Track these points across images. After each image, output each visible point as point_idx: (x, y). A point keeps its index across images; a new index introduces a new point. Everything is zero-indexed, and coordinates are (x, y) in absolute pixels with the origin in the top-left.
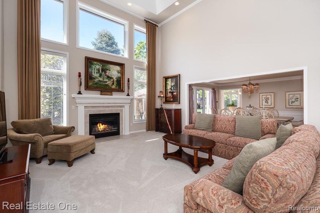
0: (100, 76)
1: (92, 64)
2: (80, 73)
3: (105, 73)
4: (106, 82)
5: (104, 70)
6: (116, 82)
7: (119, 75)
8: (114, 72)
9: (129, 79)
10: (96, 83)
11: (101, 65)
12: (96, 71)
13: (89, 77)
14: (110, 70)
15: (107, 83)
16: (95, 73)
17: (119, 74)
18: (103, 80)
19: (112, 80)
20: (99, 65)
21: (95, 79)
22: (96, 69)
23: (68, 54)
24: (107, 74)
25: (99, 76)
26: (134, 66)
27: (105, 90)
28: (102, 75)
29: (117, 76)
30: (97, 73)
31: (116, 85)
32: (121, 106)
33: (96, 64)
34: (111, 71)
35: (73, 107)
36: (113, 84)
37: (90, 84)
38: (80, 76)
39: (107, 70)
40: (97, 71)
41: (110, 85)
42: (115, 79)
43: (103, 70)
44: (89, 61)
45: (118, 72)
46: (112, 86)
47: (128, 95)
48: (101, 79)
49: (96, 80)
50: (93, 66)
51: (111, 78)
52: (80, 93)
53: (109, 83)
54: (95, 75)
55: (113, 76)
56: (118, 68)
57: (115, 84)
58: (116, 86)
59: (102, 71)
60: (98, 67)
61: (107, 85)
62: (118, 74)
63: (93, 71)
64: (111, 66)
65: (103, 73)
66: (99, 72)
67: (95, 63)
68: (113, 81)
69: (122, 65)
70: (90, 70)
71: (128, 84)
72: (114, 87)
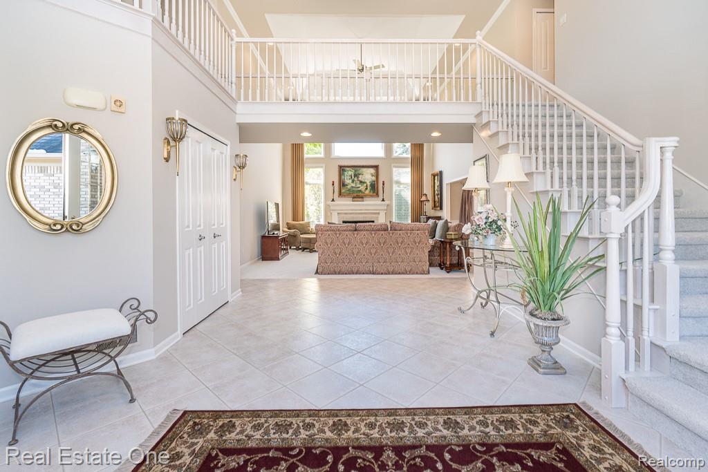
0: (353, 181)
1: (345, 171)
2: (333, 182)
3: (358, 178)
4: (359, 187)
5: (357, 175)
6: (370, 186)
7: (374, 178)
8: (368, 176)
9: (383, 182)
10: (349, 190)
11: (354, 171)
12: (348, 178)
13: (342, 184)
14: (362, 175)
15: (360, 189)
18: (356, 185)
19: (365, 185)
21: (347, 185)
22: (348, 176)
23: (324, 165)
24: (360, 179)
27: (357, 196)
29: (370, 180)
32: (376, 213)
34: (364, 175)
35: (329, 214)
36: (366, 189)
37: (343, 191)
38: (333, 184)
41: (363, 190)
42: (369, 184)
43: (355, 175)
44: (342, 169)
45: (372, 176)
46: (365, 191)
47: (383, 200)
48: (354, 185)
49: (349, 187)
50: (345, 173)
51: (364, 183)
52: (333, 200)
53: (362, 188)
54: (348, 181)
55: (366, 181)
56: (372, 171)
57: (368, 188)
58: (370, 191)
59: (355, 177)
60: (350, 173)
61: (360, 191)
63: (346, 178)
64: (364, 170)
65: (356, 179)
66: (351, 178)
67: (348, 169)
68: (367, 186)
69: (376, 167)
70: (343, 177)
71: (383, 188)
72: (367, 192)
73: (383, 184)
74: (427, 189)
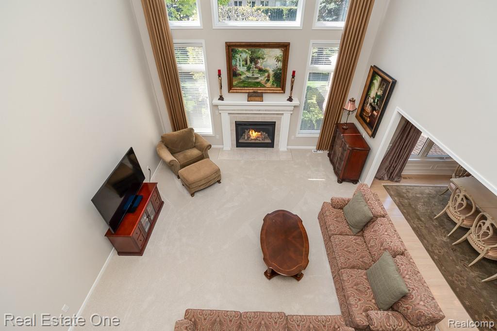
0: (249, 69)
1: (236, 52)
2: (219, 71)
3: (256, 63)
4: (257, 78)
5: (253, 60)
6: (273, 77)
7: (280, 65)
8: (271, 60)
10: (243, 81)
11: (250, 52)
12: (242, 63)
13: (233, 73)
14: (263, 59)
15: (258, 80)
16: (240, 66)
17: (279, 62)
18: (253, 75)
19: (266, 74)
20: (247, 52)
21: (240, 75)
22: (241, 60)
23: (203, 41)
24: (259, 65)
25: (247, 71)
26: (312, 42)
27: (255, 91)
28: (251, 68)
29: (274, 67)
30: (243, 66)
31: (273, 82)
33: (241, 52)
34: (265, 60)
36: (268, 80)
37: (235, 83)
38: (220, 75)
39: (259, 58)
40: (244, 63)
41: (263, 82)
42: (271, 73)
44: (231, 49)
45: (278, 60)
46: (266, 84)
47: (290, 99)
48: (250, 75)
49: (242, 77)
50: (237, 55)
51: (265, 71)
52: (221, 98)
53: (262, 79)
54: (241, 69)
55: (268, 68)
56: (278, 52)
57: (271, 80)
58: (273, 84)
59: (251, 62)
60: (244, 55)
61: (259, 83)
62: (277, 63)
63: (238, 64)
64: (266, 51)
65: (253, 65)
66: (246, 64)
67: (240, 49)
68: (269, 76)
69: (285, 47)
70: (234, 63)
71: (292, 82)
72: (269, 84)
73: (293, 76)
74: (356, 91)
